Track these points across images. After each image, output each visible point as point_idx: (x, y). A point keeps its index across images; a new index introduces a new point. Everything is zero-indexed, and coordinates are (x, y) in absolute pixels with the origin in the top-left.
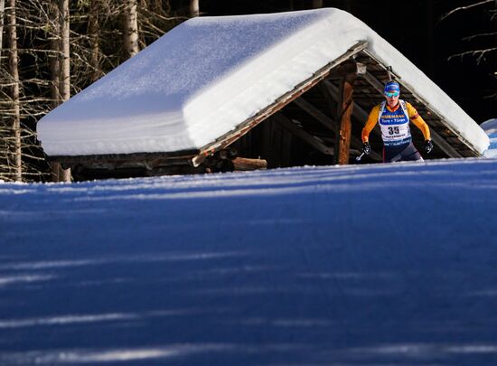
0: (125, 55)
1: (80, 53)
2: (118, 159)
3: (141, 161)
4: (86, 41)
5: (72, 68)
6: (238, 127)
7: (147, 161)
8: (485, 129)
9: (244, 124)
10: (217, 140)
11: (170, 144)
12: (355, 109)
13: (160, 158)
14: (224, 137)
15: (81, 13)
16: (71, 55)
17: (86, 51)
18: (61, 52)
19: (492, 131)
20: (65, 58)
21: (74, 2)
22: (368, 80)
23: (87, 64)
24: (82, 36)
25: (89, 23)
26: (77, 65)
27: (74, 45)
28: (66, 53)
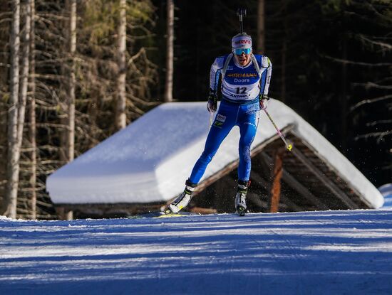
0: (117, 129)
1: (82, 128)
2: (106, 207)
3: (123, 208)
4: (87, 119)
5: (76, 138)
7: (128, 208)
8: (382, 192)
12: (283, 174)
13: (138, 206)
15: (84, 98)
16: (76, 129)
17: (87, 126)
18: (68, 127)
19: (387, 194)
20: (70, 131)
21: (78, 90)
22: (294, 153)
23: (87, 136)
24: (83, 115)
25: (89, 105)
26: (80, 137)
27: (78, 121)
28: (72, 127)
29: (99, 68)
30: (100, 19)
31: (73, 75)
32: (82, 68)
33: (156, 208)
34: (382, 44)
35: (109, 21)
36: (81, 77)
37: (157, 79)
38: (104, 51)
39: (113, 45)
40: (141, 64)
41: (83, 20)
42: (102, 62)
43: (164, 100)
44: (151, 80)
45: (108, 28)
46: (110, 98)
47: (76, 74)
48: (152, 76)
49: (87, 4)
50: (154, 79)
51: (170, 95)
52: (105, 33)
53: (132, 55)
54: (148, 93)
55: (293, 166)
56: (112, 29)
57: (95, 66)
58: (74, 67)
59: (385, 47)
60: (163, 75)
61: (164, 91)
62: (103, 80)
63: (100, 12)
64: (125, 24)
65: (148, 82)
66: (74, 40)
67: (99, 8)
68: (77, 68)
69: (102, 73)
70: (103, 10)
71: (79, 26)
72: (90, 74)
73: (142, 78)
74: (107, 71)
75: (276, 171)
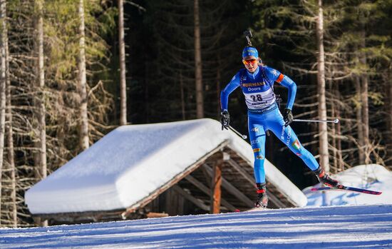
0: (82, 150)
1: (52, 149)
2: (76, 215)
3: (90, 216)
4: (56, 142)
5: (48, 158)
6: (150, 194)
7: (94, 216)
8: (305, 193)
9: (154, 192)
10: (137, 203)
11: (108, 205)
12: (223, 182)
13: (102, 214)
14: (142, 200)
15: (53, 125)
16: (47, 151)
17: (56, 148)
18: (40, 149)
19: (310, 195)
20: (43, 153)
21: (48, 117)
22: (231, 163)
23: (57, 156)
24: (53, 139)
25: (58, 131)
26: (51, 157)
27: (49, 144)
28: (44, 149)
29: (65, 99)
30: (64, 57)
31: (43, 105)
32: (50, 99)
33: (118, 215)
34: (300, 70)
35: (71, 59)
36: (50, 107)
37: (114, 106)
38: (68, 84)
39: (75, 79)
40: (100, 95)
41: (49, 59)
42: (67, 93)
43: (120, 124)
44: (108, 107)
45: (71, 65)
46: (75, 124)
47: (45, 105)
48: (109, 104)
49: (52, 45)
50: (111, 106)
51: (124, 119)
52: (68, 69)
53: (91, 87)
54: (107, 118)
55: (230, 175)
56: (74, 66)
57: (61, 97)
58: (43, 99)
59: (303, 72)
60: (118, 103)
61: (119, 116)
62: (68, 108)
63: (63, 51)
64: (85, 61)
65: (106, 109)
66: (42, 76)
67: (62, 48)
68: (46, 99)
69: (67, 103)
70: (65, 50)
71: (46, 64)
72: (57, 104)
73: (101, 106)
74: (72, 100)
75: (216, 180)
